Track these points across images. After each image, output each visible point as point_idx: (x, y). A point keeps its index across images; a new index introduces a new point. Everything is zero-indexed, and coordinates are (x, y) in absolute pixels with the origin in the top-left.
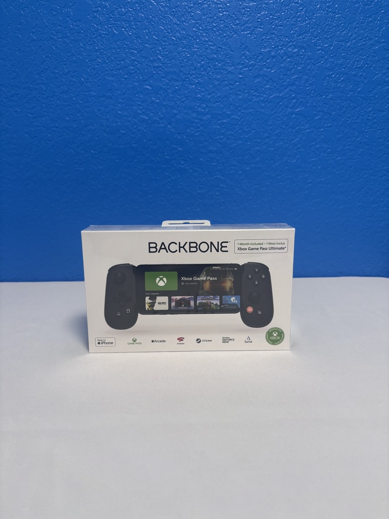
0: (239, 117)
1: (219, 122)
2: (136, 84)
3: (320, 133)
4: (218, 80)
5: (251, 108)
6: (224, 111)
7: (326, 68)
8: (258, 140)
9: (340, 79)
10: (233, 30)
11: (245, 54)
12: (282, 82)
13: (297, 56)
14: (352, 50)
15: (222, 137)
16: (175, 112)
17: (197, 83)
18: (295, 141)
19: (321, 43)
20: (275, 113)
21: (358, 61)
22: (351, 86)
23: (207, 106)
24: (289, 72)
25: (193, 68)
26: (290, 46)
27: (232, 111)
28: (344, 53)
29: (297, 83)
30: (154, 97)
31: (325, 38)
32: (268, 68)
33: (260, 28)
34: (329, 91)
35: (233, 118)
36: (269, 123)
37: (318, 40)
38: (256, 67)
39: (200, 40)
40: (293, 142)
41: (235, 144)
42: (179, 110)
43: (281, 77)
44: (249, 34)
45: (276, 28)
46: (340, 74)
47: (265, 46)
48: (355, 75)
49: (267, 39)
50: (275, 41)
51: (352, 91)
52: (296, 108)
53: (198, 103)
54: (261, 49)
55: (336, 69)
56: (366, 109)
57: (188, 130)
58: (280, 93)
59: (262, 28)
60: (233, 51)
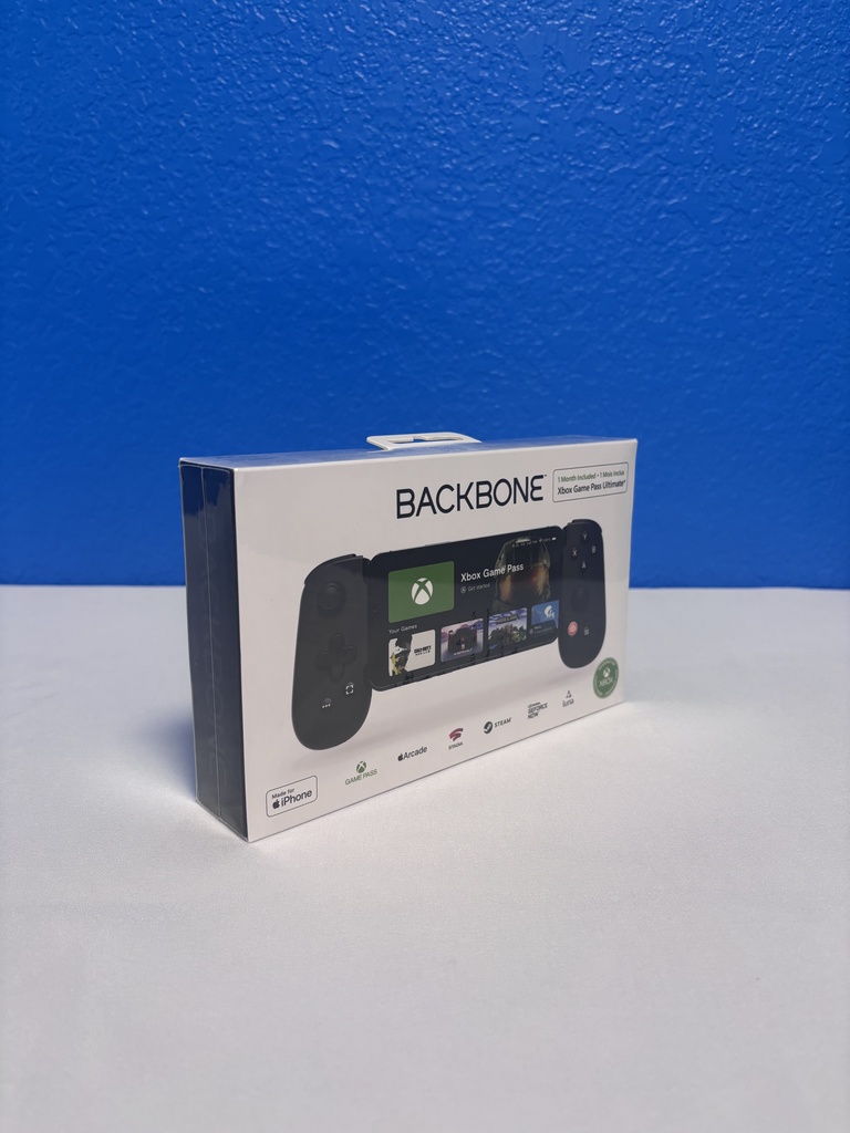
0: (537, 215)
1: (491, 227)
2: (305, 135)
3: (723, 257)
4: (491, 129)
5: (566, 197)
6: (504, 200)
7: (738, 106)
8: (581, 270)
9: (771, 133)
10: (528, 17)
11: (555, 70)
12: (638, 137)
13: (674, 77)
14: (799, 69)
15: (497, 261)
16: (392, 201)
17: (444, 135)
18: (665, 273)
19: (729, 49)
20: (620, 208)
21: (811, 93)
22: (796, 150)
23: (464, 190)
24: (655, 114)
25: (435, 101)
26: (658, 55)
27: (522, 201)
28: (780, 73)
29: (672, 139)
30: (345, 167)
31: (737, 38)
32: (606, 104)
33: (590, 13)
34: (745, 159)
35: (525, 220)
36: (606, 232)
37: (723, 43)
38: (579, 100)
39: (453, 38)
40: (659, 276)
41: (528, 279)
42: (402, 198)
43: (636, 124)
44: (563, 25)
45: (627, 14)
46: (772, 121)
47: (599, 54)
48: (805, 125)
49: (605, 38)
50: (622, 42)
51: (798, 161)
52: (669, 199)
53: (444, 181)
54: (591, 59)
55: (762, 109)
56: (828, 203)
57: (421, 244)
58: (633, 161)
59: (595, 13)
60: (526, 64)
